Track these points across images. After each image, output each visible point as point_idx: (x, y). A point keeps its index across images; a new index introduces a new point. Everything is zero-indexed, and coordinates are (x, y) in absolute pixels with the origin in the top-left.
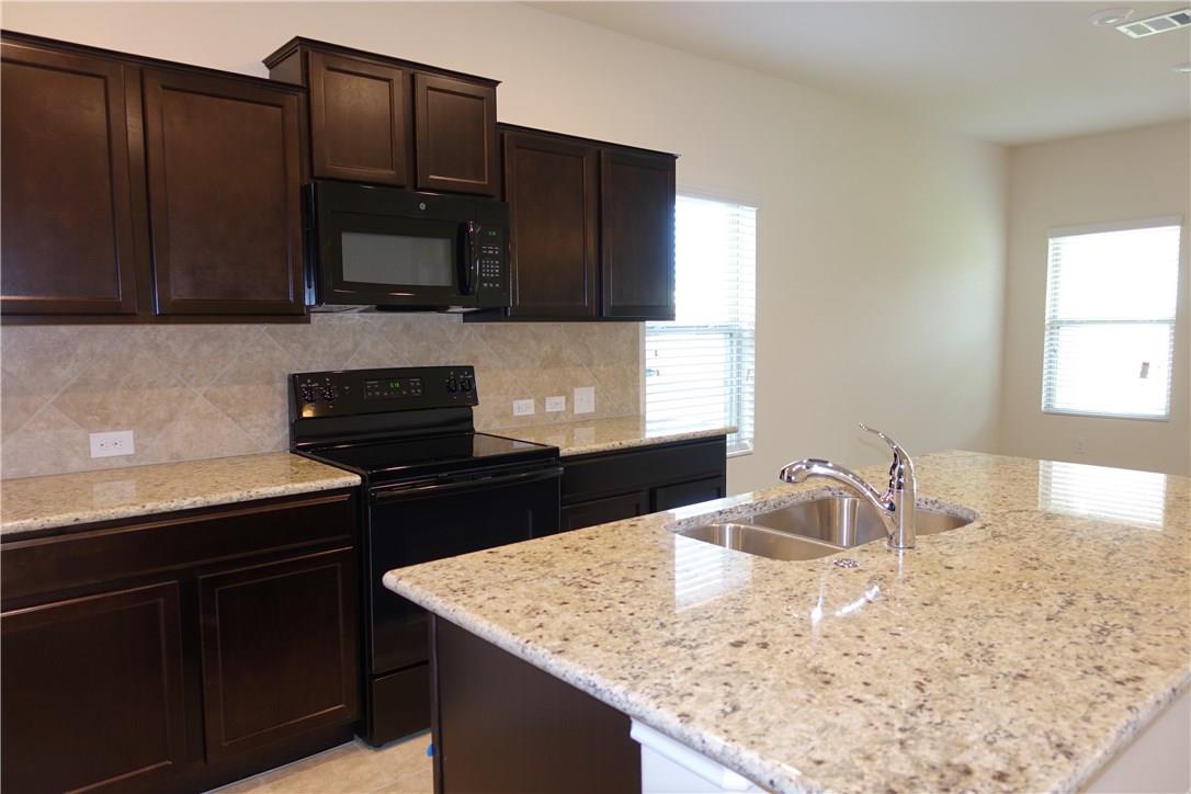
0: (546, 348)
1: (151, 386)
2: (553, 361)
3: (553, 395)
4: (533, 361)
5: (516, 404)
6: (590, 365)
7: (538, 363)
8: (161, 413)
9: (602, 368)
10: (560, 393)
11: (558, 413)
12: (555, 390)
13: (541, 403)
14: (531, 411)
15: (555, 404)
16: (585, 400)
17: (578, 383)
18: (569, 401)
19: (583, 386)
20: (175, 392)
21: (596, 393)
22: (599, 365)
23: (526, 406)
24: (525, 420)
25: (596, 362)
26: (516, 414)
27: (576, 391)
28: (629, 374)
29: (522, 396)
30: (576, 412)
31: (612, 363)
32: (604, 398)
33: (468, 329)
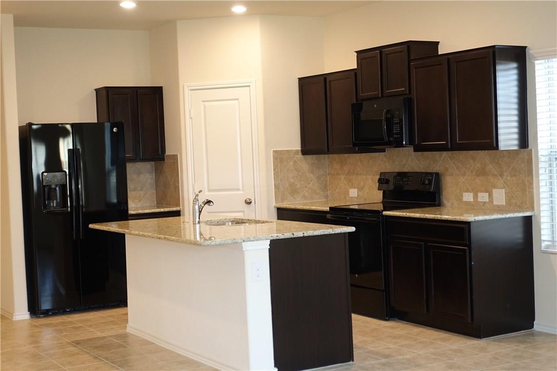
0: (478, 165)
1: (360, 174)
2: (482, 172)
3: (481, 192)
4: (472, 171)
5: (465, 194)
6: (502, 175)
7: (474, 173)
8: (362, 184)
9: (509, 178)
10: (486, 191)
11: (485, 203)
12: (483, 189)
13: (476, 197)
14: (472, 200)
15: (483, 197)
16: (500, 196)
17: (495, 187)
18: (490, 195)
19: (497, 187)
20: (365, 177)
21: (506, 193)
22: (507, 176)
23: (468, 197)
24: (467, 203)
25: (505, 174)
26: (464, 200)
27: (494, 190)
28: (526, 183)
29: (467, 191)
30: (495, 203)
31: (515, 176)
32: (509, 197)
33: (444, 154)
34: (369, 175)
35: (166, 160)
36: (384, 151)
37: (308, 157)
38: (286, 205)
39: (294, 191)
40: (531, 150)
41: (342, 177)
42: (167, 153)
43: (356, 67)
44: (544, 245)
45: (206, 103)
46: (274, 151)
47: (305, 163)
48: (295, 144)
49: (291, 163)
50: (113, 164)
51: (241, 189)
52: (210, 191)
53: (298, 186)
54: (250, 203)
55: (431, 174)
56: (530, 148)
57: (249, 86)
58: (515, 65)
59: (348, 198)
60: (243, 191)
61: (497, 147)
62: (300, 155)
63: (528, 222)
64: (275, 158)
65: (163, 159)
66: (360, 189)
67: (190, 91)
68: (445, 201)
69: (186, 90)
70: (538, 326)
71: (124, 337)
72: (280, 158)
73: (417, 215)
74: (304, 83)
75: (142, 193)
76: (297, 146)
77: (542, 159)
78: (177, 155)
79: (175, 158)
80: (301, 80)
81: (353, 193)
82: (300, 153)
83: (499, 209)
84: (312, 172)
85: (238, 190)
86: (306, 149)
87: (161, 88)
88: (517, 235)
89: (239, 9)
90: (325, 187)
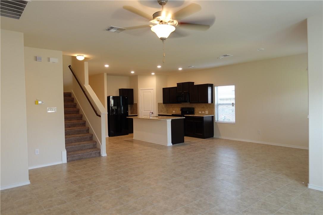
0: (202, 106)
1: (176, 108)
2: (203, 108)
7: (201, 108)
10: (204, 111)
13: (202, 112)
15: (203, 112)
16: (207, 112)
17: (206, 110)
18: (205, 112)
22: (208, 108)
23: (200, 112)
24: (200, 114)
28: (212, 110)
29: (200, 111)
31: (210, 108)
32: (209, 112)
33: (195, 104)
34: (178, 108)
38: (159, 114)
41: (171, 108)
42: (134, 103)
43: (176, 86)
44: (216, 121)
45: (144, 93)
47: (163, 105)
48: (161, 101)
49: (161, 105)
51: (151, 110)
52: (144, 111)
53: (162, 110)
55: (192, 108)
57: (153, 89)
58: (210, 87)
59: (172, 113)
61: (208, 103)
63: (213, 117)
66: (175, 111)
68: (195, 113)
69: (140, 90)
70: (214, 136)
71: (133, 140)
72: (159, 104)
73: (192, 116)
74: (164, 89)
76: (162, 102)
77: (216, 105)
79: (136, 104)
80: (163, 88)
81: (174, 112)
83: (207, 115)
84: (165, 107)
86: (164, 103)
87: (133, 89)
88: (211, 119)
89: (153, 74)
90: (167, 111)
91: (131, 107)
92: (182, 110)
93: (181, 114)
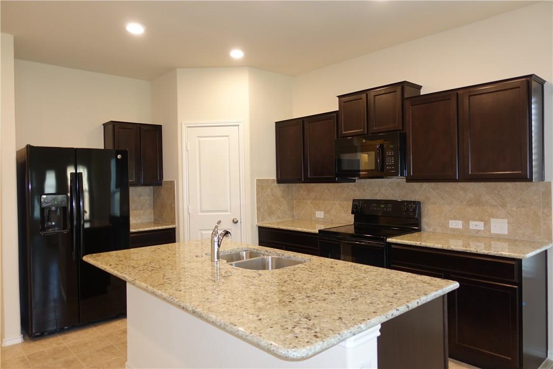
0: (471, 195)
1: (328, 200)
2: (477, 202)
3: (474, 220)
4: (461, 201)
5: (451, 222)
6: (504, 206)
7: (465, 202)
8: (329, 208)
9: (514, 209)
10: (480, 220)
11: (479, 231)
12: (477, 218)
13: (466, 223)
14: (461, 227)
15: (476, 225)
16: (500, 226)
17: (494, 216)
18: (487, 224)
19: (497, 217)
20: (332, 202)
21: (508, 223)
22: (512, 207)
23: (456, 224)
24: (453, 230)
25: (508, 205)
26: (451, 226)
27: (492, 220)
28: (540, 214)
29: (455, 218)
30: (492, 232)
31: (523, 207)
32: (514, 227)
33: (425, 185)
34: (337, 201)
35: (163, 186)
36: (354, 181)
37: (280, 184)
39: (271, 213)
40: (550, 183)
41: (309, 202)
42: (164, 180)
43: (338, 110)
45: (200, 139)
46: (258, 180)
47: (279, 189)
48: (270, 173)
49: (269, 190)
50: (117, 187)
51: (229, 210)
52: (202, 211)
53: (274, 208)
54: (236, 222)
56: (546, 180)
57: (238, 126)
59: (313, 218)
60: (231, 212)
62: (276, 184)
64: (258, 186)
65: (161, 184)
66: (327, 212)
67: (187, 128)
69: (184, 126)
72: (261, 185)
74: (282, 127)
75: (142, 212)
76: (274, 177)
78: (174, 181)
79: (172, 184)
80: (277, 124)
81: (320, 214)
82: (276, 182)
84: (284, 197)
85: (226, 211)
86: (282, 178)
87: (161, 126)
89: (237, 54)
90: (292, 208)
91: (156, 197)
92: (361, 209)
93: (351, 230)
